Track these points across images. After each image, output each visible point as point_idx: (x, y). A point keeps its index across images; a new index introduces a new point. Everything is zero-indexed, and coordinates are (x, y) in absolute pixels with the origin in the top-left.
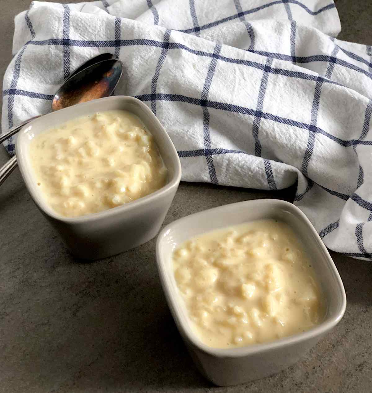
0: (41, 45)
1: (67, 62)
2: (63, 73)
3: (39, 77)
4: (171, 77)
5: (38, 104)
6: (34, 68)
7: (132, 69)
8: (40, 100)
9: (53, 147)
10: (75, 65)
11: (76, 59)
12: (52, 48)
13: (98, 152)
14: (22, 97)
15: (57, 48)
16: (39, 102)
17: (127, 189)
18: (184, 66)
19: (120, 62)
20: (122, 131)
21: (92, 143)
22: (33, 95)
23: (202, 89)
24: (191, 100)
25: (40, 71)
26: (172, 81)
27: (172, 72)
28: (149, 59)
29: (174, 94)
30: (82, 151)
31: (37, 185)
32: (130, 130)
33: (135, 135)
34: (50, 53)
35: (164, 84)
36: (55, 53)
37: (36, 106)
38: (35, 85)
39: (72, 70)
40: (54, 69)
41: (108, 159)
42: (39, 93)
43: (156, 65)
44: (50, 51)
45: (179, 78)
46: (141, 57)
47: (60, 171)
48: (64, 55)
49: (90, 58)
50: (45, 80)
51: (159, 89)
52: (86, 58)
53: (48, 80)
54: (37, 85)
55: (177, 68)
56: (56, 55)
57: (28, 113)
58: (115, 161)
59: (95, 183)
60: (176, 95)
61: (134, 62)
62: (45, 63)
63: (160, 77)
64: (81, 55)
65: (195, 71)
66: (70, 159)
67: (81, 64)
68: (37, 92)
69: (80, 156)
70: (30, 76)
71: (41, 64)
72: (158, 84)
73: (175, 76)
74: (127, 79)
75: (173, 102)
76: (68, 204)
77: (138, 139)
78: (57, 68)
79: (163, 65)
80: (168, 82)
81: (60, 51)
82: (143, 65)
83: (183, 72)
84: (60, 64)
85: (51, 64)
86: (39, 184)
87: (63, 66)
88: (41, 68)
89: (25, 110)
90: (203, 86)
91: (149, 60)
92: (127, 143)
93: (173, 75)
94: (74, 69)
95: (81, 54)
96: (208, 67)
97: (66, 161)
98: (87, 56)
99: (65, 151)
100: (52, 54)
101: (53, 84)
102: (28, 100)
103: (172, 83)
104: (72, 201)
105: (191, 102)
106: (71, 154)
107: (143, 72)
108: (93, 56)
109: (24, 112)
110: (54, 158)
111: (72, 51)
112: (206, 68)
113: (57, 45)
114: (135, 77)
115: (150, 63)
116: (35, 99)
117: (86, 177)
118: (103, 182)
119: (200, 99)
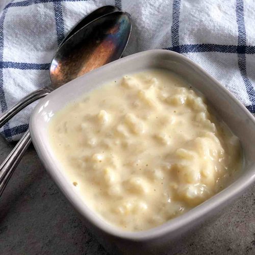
0: (25, 5)
1: (60, 22)
2: (56, 36)
3: (27, 44)
4: (196, 23)
5: (32, 76)
6: (20, 34)
7: (141, 20)
8: (34, 71)
9: (80, 129)
10: (69, 24)
11: (70, 17)
12: (39, 7)
13: (144, 128)
14: (11, 70)
15: (46, 6)
16: (33, 73)
17: (202, 174)
18: (208, 8)
19: (126, 13)
20: (165, 95)
21: (133, 117)
22: (24, 66)
23: (237, 34)
24: (224, 49)
25: (28, 38)
26: (198, 27)
27: (196, 17)
28: (160, 6)
29: (202, 44)
30: (122, 128)
31: (73, 186)
32: (176, 92)
33: (185, 99)
34: (38, 13)
35: (188, 33)
36: (45, 12)
37: (31, 78)
38: (24, 54)
39: (67, 31)
40: (45, 32)
41: (161, 136)
42: (30, 63)
43: (171, 12)
44: (37, 10)
45: (206, 23)
46: (151, 5)
47: (100, 161)
48: (56, 14)
49: (86, 14)
50: (35, 47)
51: (183, 39)
52: (81, 15)
53: (39, 46)
54: (27, 53)
55: (200, 11)
56: (46, 15)
57: (22, 88)
58: (170, 137)
59: (154, 172)
60: (203, 44)
61: (143, 12)
62: (33, 26)
63: (181, 25)
64: (75, 12)
65: (222, 14)
66: (109, 142)
67: (76, 23)
68: (28, 62)
69: (121, 136)
70: (16, 44)
71: (28, 29)
72: (180, 33)
73: (201, 21)
74: (138, 33)
75: (200, 53)
76: (125, 208)
77: (190, 104)
78: (48, 30)
79: (180, 11)
80: (193, 30)
81: (50, 9)
82: (154, 14)
83: (209, 16)
84: (51, 25)
85: (40, 27)
86: (75, 184)
87: (55, 27)
88: (29, 33)
89: (19, 86)
90: (237, 30)
91: (161, 8)
92: (177, 110)
93: (198, 20)
94: (69, 29)
95: (76, 10)
96: (235, 7)
97: (104, 147)
98: (83, 12)
99: (98, 132)
100: (40, 14)
101: (45, 50)
102: (19, 73)
103: (199, 30)
104: (129, 203)
105: (223, 51)
106: (108, 136)
107: (156, 22)
108: (89, 12)
109: (17, 87)
110: (85, 144)
111: (64, 7)
112: (233, 8)
113: (46, 3)
114: (147, 29)
115: (163, 10)
116: (27, 71)
117: (137, 165)
118: (163, 168)
119: (237, 45)
